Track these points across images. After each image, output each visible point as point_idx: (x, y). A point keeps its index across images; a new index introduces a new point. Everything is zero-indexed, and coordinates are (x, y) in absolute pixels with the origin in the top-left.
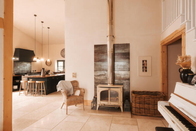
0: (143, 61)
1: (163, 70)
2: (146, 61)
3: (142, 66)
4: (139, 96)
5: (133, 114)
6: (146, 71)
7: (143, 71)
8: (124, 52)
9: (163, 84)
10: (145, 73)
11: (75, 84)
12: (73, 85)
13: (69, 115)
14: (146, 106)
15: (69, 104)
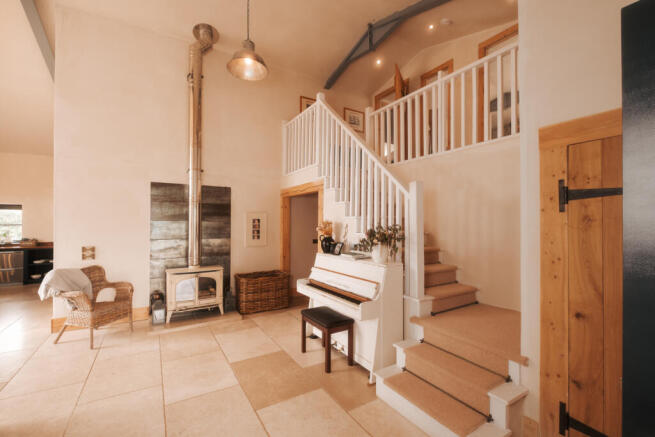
0: (254, 221)
1: (284, 235)
2: (259, 220)
3: (251, 229)
4: (254, 281)
5: (244, 314)
6: (258, 237)
7: (254, 237)
8: (218, 202)
9: (284, 257)
10: (256, 240)
11: (96, 276)
12: (90, 278)
13: (100, 348)
14: (264, 294)
15: (97, 323)
